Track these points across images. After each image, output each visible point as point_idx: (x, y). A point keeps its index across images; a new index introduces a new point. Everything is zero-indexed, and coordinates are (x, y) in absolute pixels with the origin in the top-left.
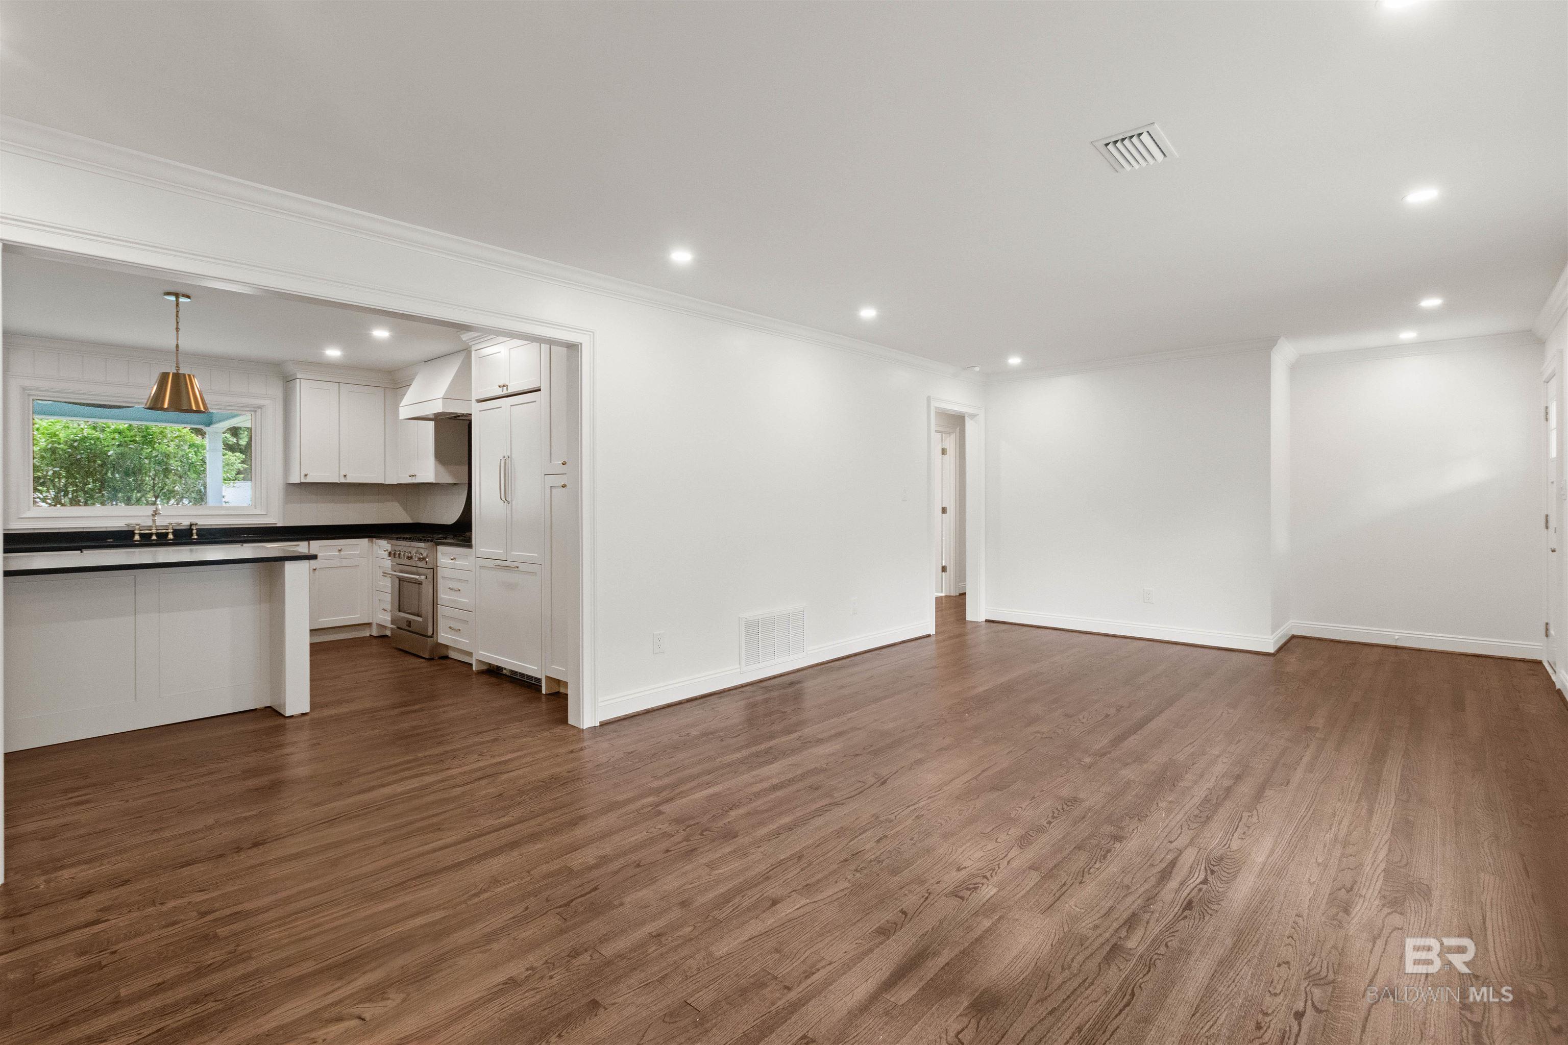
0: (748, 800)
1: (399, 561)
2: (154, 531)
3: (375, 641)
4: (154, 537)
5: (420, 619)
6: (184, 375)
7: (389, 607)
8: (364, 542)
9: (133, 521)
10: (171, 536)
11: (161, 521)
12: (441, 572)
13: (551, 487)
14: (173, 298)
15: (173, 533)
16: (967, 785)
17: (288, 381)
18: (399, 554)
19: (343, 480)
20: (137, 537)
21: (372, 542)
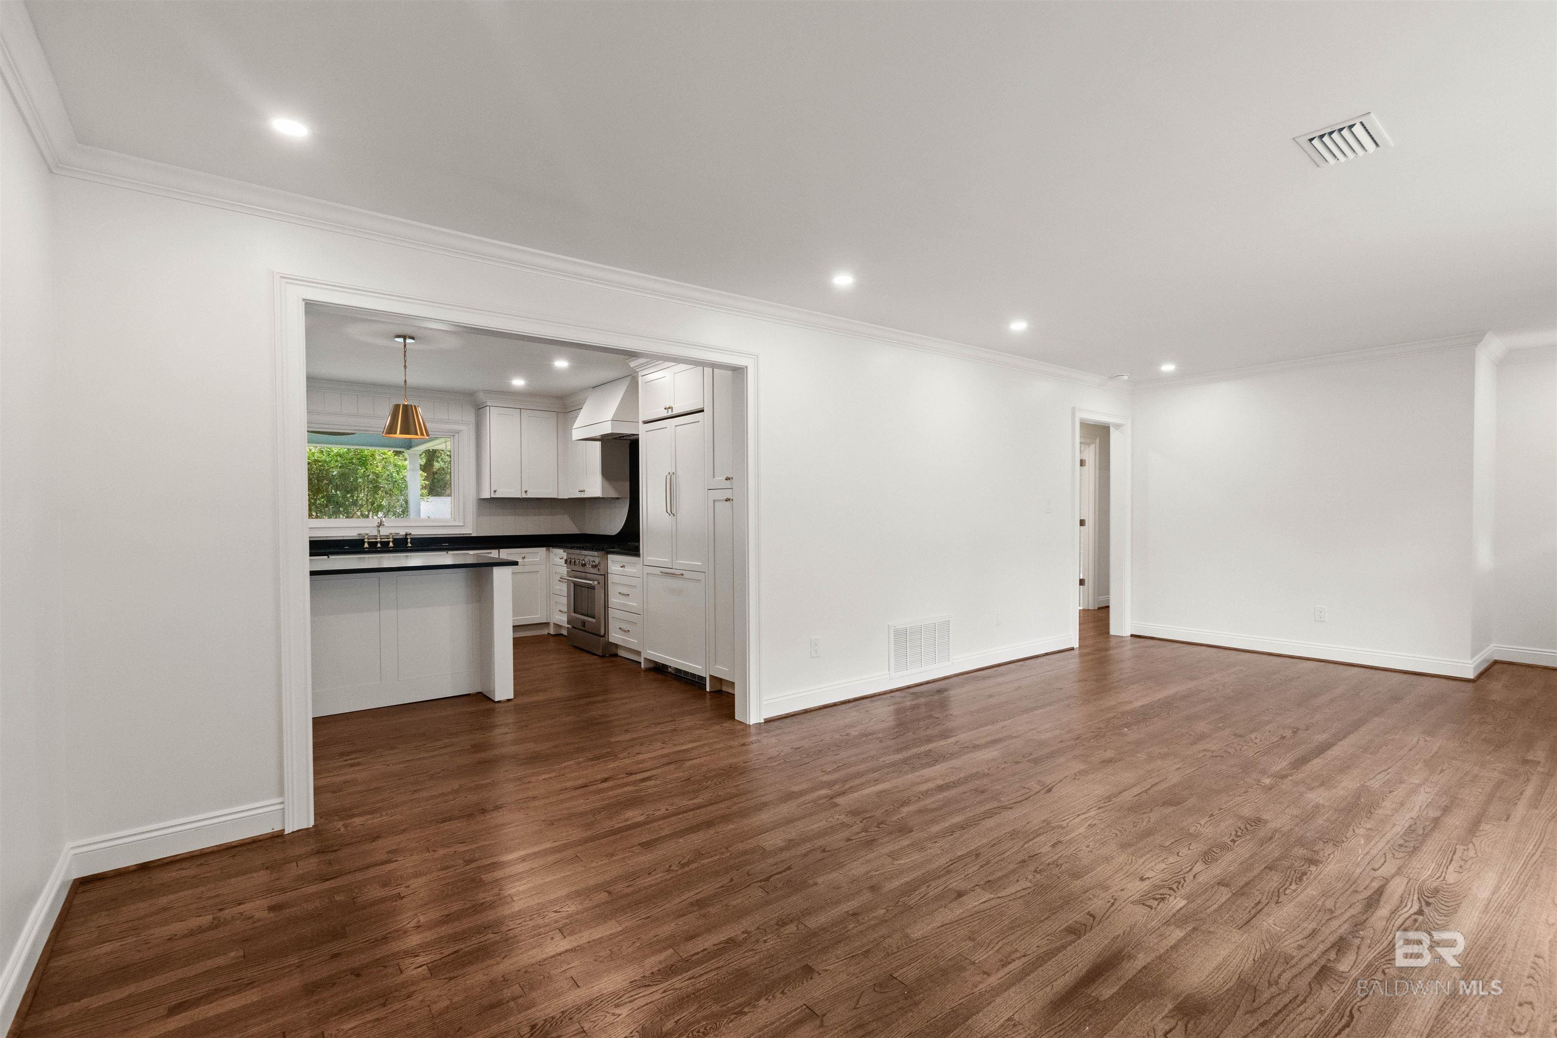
0: (917, 798)
1: (576, 568)
2: (379, 540)
3: (551, 639)
4: (379, 545)
5: (594, 620)
6: (411, 406)
7: (565, 609)
8: (542, 551)
9: (363, 532)
10: (391, 545)
11: (384, 532)
12: (612, 578)
13: (714, 501)
14: (401, 340)
15: (393, 542)
16: (1136, 798)
17: (479, 409)
18: (575, 561)
19: (524, 496)
20: (366, 545)
21: (549, 551)
